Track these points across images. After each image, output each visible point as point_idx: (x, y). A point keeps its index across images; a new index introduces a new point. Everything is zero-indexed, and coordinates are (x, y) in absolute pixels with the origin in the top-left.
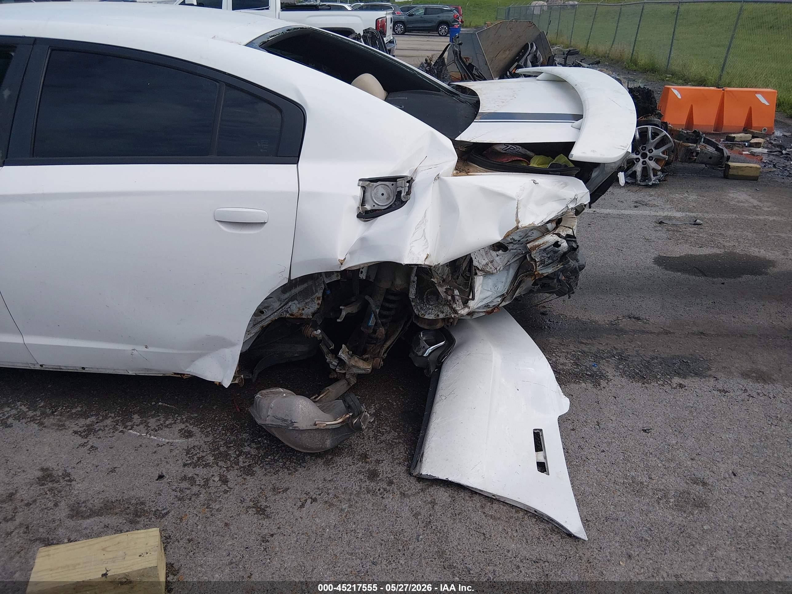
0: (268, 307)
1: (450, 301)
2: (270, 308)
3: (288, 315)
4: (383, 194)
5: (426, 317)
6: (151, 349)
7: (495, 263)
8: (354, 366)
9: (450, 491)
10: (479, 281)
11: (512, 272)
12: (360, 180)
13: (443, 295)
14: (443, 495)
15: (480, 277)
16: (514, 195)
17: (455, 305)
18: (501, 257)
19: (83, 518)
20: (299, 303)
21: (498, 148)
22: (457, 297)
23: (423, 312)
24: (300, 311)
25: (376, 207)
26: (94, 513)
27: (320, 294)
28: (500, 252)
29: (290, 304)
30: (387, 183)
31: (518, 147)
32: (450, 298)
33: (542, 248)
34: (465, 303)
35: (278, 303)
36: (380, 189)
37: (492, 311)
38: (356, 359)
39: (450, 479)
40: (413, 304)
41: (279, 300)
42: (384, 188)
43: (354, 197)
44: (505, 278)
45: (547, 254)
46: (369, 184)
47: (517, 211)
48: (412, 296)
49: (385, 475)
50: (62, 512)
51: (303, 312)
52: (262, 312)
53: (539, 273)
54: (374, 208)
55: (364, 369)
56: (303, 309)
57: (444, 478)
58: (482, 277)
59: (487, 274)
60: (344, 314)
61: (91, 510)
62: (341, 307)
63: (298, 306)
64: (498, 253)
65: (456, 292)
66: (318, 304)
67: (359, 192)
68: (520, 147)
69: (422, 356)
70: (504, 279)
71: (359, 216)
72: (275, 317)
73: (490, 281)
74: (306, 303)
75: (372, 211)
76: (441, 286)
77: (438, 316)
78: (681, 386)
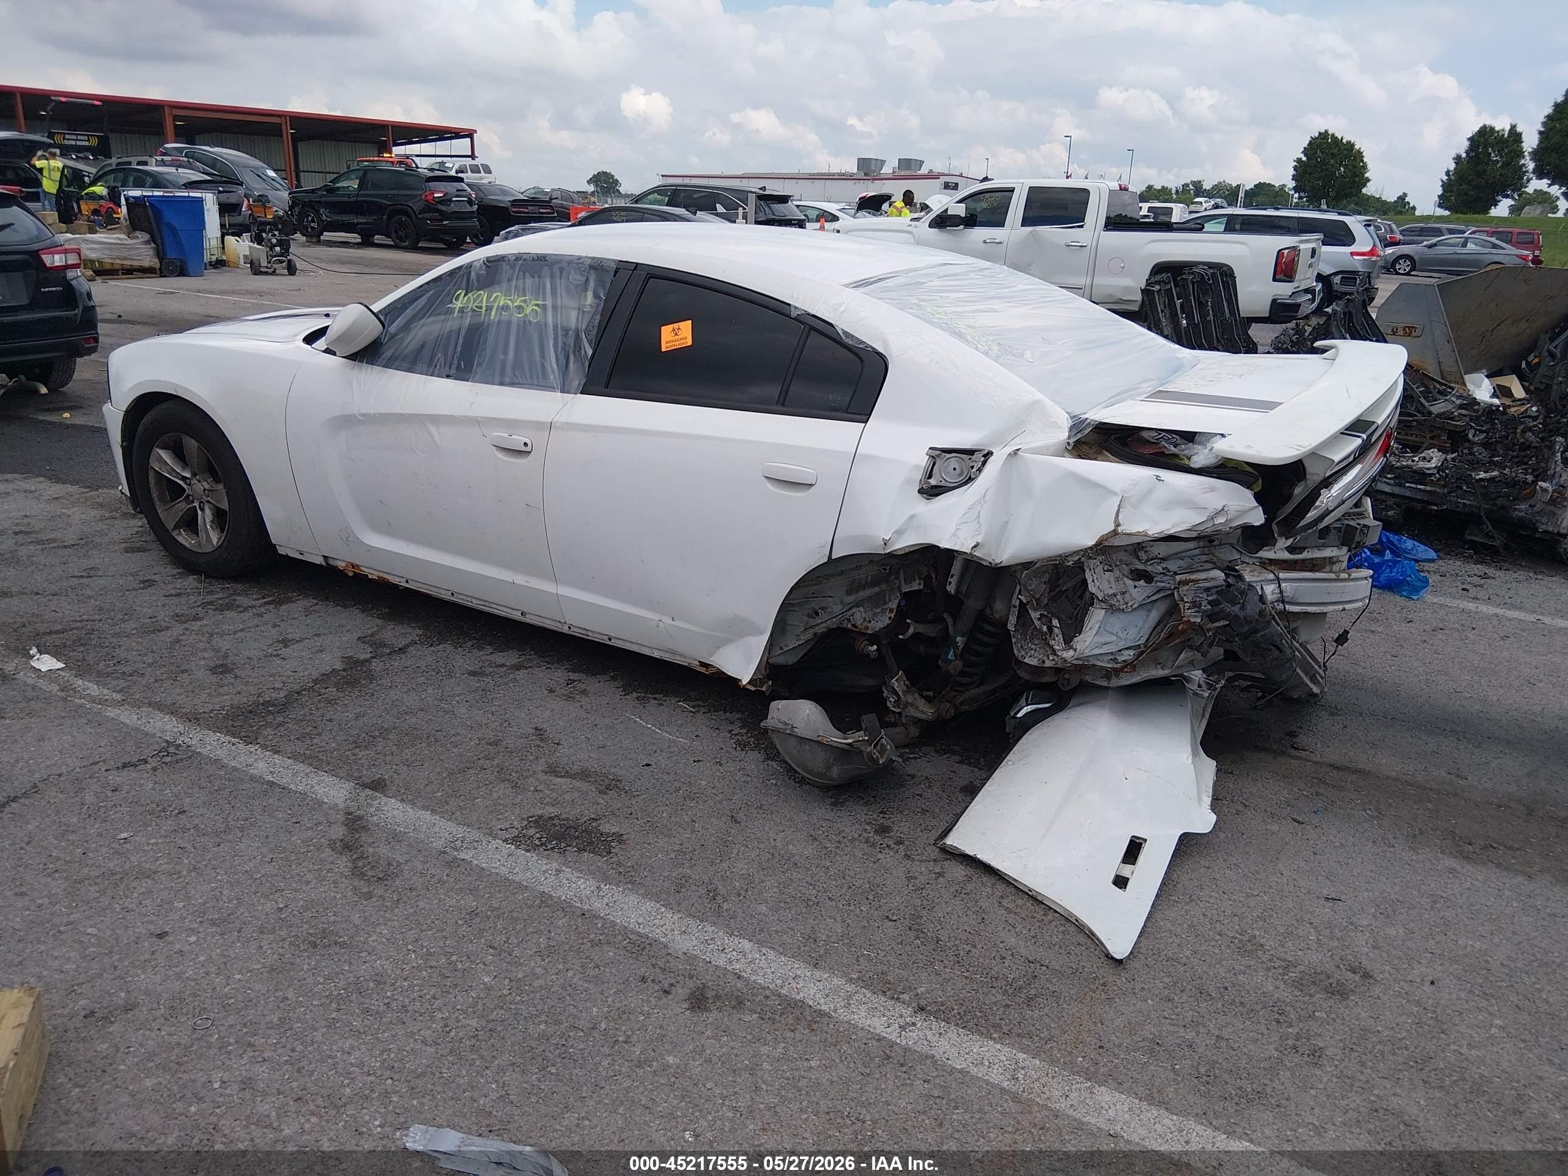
0: (826, 608)
1: (1046, 633)
2: (828, 610)
3: (849, 626)
4: (955, 469)
5: (1026, 661)
6: (677, 623)
7: (1127, 596)
8: (912, 705)
9: (970, 871)
10: (1096, 616)
11: (1155, 615)
12: (930, 448)
13: (1037, 623)
14: (959, 871)
15: (1099, 611)
16: (1117, 488)
17: (1053, 642)
18: (1140, 589)
19: (557, 776)
20: (865, 612)
21: (1145, 434)
22: (1056, 630)
23: (1023, 653)
24: (865, 623)
25: (943, 483)
26: (567, 775)
27: (893, 605)
28: (1142, 583)
29: (854, 610)
30: (964, 456)
31: (1174, 436)
32: (1045, 628)
33: (1201, 585)
34: (1068, 641)
35: (839, 607)
36: (953, 462)
37: (1121, 670)
38: (917, 696)
39: (978, 857)
40: (1014, 640)
41: (842, 602)
42: (957, 461)
43: (917, 467)
44: (1141, 622)
45: (1208, 596)
46: (938, 456)
47: (1119, 510)
48: (1011, 627)
49: (898, 834)
50: (541, 765)
51: (869, 625)
52: (817, 614)
53: (1189, 621)
54: (940, 484)
55: (923, 712)
56: (870, 621)
57: (971, 854)
58: (1104, 611)
59: (1112, 609)
60: (911, 630)
61: (567, 772)
62: (908, 621)
63: (864, 615)
64: (1137, 583)
65: (1055, 622)
66: (890, 618)
67: (923, 461)
68: (1178, 437)
69: (1014, 717)
70: (1140, 624)
71: (919, 492)
72: (833, 624)
73: (1117, 622)
74: (875, 614)
75: (936, 487)
76: (1035, 610)
77: (1044, 662)
78: (1452, 870)
